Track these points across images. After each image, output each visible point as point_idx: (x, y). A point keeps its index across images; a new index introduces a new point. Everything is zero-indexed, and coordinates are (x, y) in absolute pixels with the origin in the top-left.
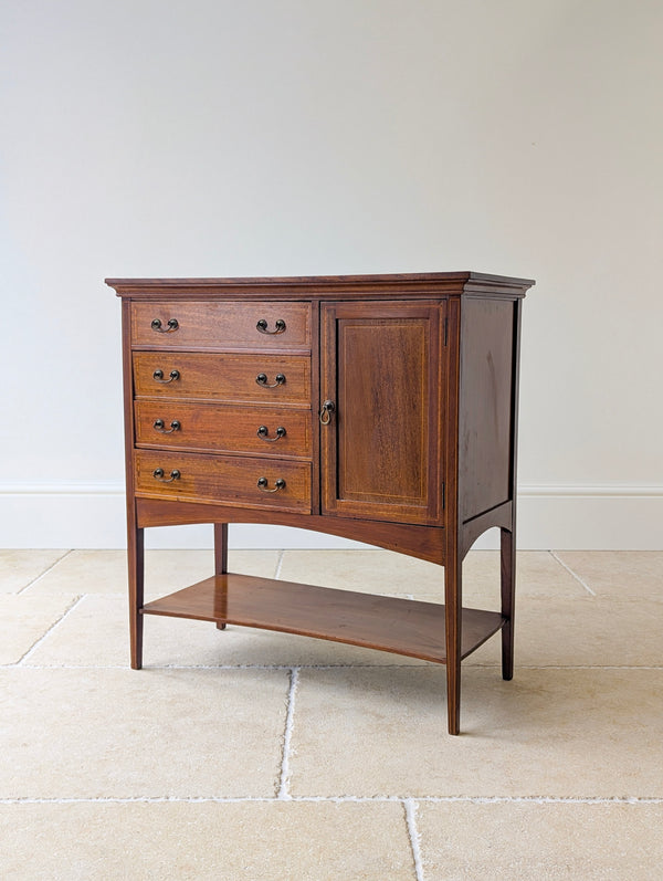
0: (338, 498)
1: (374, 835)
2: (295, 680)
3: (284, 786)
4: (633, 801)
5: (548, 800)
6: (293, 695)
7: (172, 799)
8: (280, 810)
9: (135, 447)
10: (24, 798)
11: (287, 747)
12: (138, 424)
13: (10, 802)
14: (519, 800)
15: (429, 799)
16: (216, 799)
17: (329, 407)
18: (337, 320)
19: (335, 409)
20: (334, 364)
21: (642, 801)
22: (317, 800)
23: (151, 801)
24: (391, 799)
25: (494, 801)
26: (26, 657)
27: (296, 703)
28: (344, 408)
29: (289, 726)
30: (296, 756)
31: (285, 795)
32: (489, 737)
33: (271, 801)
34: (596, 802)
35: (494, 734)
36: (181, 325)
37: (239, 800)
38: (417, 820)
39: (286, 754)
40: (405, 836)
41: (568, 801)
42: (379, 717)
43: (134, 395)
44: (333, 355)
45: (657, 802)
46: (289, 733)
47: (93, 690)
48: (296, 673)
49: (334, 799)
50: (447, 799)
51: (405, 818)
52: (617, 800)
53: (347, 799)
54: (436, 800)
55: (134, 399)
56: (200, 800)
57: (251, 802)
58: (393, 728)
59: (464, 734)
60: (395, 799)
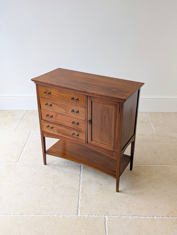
0: (92, 140)
1: (98, 229)
2: (82, 169)
3: (79, 210)
4: (155, 217)
5: (137, 217)
6: (81, 175)
7: (54, 215)
8: (78, 220)
9: (42, 119)
10: (23, 214)
11: (80, 196)
12: (42, 114)
13: (20, 216)
14: (130, 217)
15: (110, 216)
16: (64, 216)
17: (90, 121)
18: (92, 101)
19: (91, 121)
20: (91, 111)
21: (157, 217)
22: (86, 216)
23: (50, 216)
24: (102, 216)
25: (125, 217)
26: (19, 159)
27: (82, 179)
28: (93, 121)
29: (80, 187)
30: (82, 200)
31: (79, 215)
32: (125, 193)
33: (76, 216)
34: (147, 217)
35: (126, 192)
36: (51, 94)
37: (69, 216)
38: (108, 224)
39: (80, 198)
40: (105, 230)
41: (141, 217)
42: (101, 185)
43: (41, 107)
44: (91, 109)
45: (160, 218)
46: (80, 191)
47: (35, 173)
48: (82, 167)
49: (90, 216)
50: (114, 216)
51: (105, 223)
52: (152, 217)
53: (93, 216)
54: (112, 216)
55: (41, 108)
56: (61, 216)
57: (71, 217)
58: (104, 190)
59: (120, 192)
60: (103, 216)
